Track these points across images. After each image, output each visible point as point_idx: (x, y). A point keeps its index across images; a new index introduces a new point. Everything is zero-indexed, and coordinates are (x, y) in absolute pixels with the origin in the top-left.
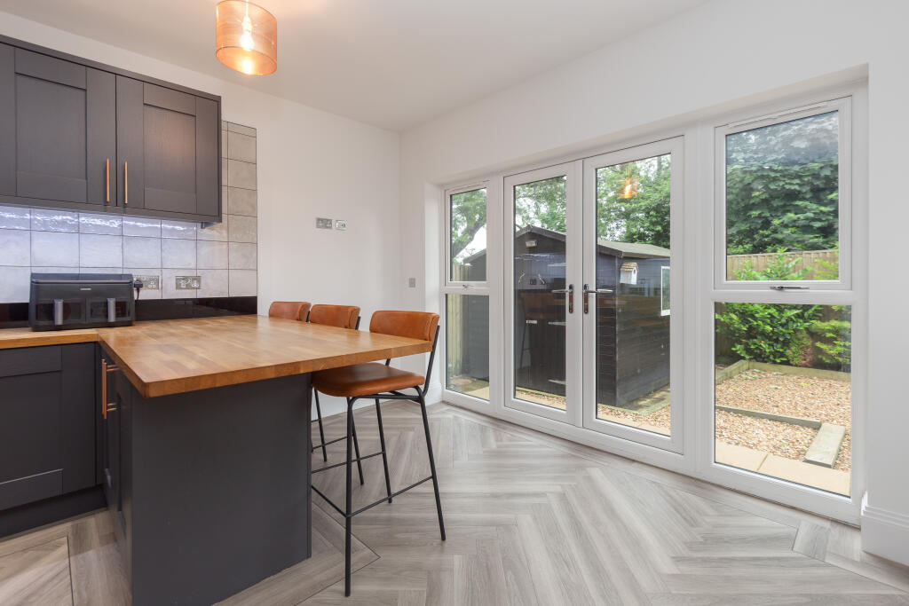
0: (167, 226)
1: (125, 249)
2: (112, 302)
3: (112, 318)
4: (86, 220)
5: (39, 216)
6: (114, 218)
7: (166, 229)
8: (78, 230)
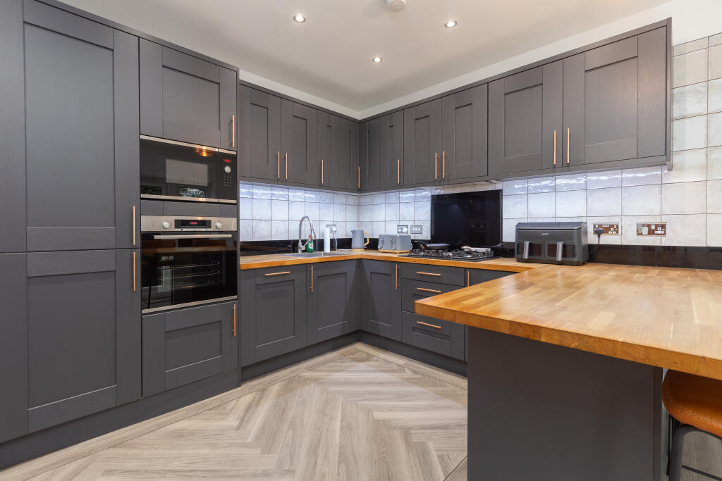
0: (628, 175)
1: (589, 201)
2: (560, 245)
3: (559, 258)
4: (561, 181)
5: (533, 184)
6: (579, 176)
7: (627, 178)
8: (555, 190)
